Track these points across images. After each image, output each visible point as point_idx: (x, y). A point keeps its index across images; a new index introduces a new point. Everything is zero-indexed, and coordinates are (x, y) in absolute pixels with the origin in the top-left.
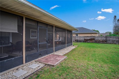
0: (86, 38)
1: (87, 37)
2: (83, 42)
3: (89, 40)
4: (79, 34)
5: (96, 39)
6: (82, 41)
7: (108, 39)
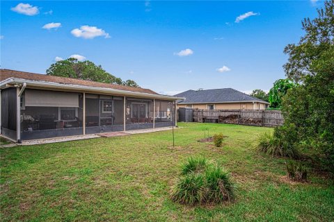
0: (223, 114)
1: (226, 111)
2: (217, 121)
3: (228, 117)
4: (216, 104)
5: (244, 115)
6: (214, 121)
7: (267, 116)
